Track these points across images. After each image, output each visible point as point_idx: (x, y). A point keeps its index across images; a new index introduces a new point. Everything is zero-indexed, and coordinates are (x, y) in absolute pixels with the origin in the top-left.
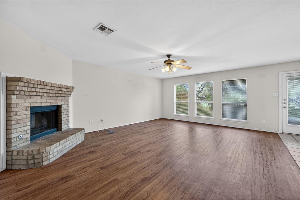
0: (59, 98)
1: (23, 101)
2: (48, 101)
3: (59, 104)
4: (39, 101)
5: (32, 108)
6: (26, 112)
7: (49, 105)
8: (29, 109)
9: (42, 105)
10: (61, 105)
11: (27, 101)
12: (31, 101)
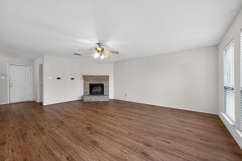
0: (102, 81)
1: (87, 82)
2: (96, 82)
3: (102, 83)
4: (92, 82)
5: (90, 84)
6: (88, 85)
7: (97, 83)
8: (89, 84)
9: (94, 83)
10: (103, 84)
11: (88, 82)
12: (90, 82)
